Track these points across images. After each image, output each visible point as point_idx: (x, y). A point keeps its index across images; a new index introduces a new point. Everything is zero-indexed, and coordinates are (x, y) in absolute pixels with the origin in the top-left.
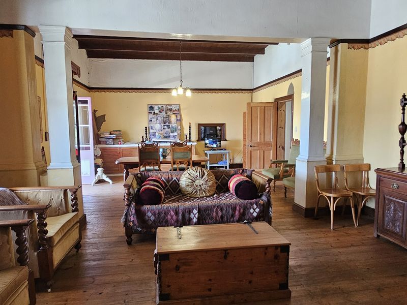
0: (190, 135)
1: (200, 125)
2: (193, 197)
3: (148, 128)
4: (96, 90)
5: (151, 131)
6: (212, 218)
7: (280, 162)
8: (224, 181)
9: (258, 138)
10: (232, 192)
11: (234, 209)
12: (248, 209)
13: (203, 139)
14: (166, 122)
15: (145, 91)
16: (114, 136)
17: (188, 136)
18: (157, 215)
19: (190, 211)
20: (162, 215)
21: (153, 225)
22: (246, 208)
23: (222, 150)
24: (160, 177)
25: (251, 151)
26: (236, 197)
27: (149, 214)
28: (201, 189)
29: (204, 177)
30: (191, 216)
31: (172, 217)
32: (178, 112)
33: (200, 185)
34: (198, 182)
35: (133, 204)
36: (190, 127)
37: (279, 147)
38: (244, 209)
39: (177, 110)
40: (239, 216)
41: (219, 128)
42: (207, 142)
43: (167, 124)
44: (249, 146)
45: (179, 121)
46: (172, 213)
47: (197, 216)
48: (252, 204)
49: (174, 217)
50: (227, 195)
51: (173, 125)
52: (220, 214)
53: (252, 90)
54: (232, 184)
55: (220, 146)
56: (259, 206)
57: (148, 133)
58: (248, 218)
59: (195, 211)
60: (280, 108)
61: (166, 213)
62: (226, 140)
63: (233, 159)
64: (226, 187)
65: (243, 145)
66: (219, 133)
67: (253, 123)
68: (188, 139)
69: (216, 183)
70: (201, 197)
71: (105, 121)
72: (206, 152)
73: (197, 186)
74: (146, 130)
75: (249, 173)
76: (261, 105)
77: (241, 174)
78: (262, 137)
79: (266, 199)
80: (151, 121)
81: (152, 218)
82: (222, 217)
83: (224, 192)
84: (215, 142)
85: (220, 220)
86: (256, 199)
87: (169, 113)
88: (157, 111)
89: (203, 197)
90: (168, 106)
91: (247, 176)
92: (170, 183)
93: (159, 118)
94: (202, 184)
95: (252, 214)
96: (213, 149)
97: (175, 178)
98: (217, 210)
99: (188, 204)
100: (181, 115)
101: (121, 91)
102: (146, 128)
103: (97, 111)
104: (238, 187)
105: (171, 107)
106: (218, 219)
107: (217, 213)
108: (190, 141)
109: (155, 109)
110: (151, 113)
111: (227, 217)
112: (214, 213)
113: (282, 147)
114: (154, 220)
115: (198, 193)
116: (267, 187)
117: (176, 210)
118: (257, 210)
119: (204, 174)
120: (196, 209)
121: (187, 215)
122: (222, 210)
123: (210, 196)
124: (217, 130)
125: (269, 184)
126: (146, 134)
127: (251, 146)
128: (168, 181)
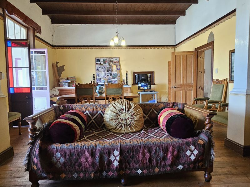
0: (127, 80)
1: (134, 73)
2: (117, 133)
3: (95, 75)
4: (57, 48)
5: (98, 77)
6: (138, 161)
7: (201, 100)
8: (153, 115)
9: (181, 81)
10: (162, 127)
11: (166, 150)
12: (183, 151)
13: (137, 84)
14: (109, 71)
15: (93, 48)
16: (69, 80)
17: (125, 81)
18: (67, 157)
19: (110, 152)
20: (75, 157)
21: (63, 168)
22: (181, 150)
23: (152, 91)
24: (84, 110)
25: (175, 91)
26: (167, 134)
27: (58, 155)
28: (127, 123)
29: (130, 111)
30: (111, 158)
31: (87, 159)
32: (118, 63)
33: (126, 120)
34: (123, 116)
35: (38, 142)
36: (127, 74)
37: (199, 88)
38: (179, 151)
39: (117, 61)
40: (172, 159)
41: (149, 75)
42: (140, 85)
43: (110, 72)
44: (174, 87)
45: (119, 69)
46: (87, 154)
47: (118, 158)
48: (188, 144)
49: (90, 160)
50: (157, 131)
51: (114, 73)
52: (148, 156)
53: (175, 46)
54: (162, 119)
55: (150, 89)
56: (197, 148)
57: (95, 78)
58: (183, 162)
59: (116, 153)
60: (199, 56)
61: (80, 153)
62: (154, 84)
63: (160, 98)
64: (155, 122)
65: (168, 87)
66: (149, 79)
67: (177, 68)
68: (125, 83)
69: (144, 117)
70: (126, 133)
71: (64, 70)
72: (139, 93)
73: (122, 120)
74: (94, 76)
75: (180, 107)
76: (184, 54)
77: (172, 107)
78: (185, 79)
79: (206, 139)
80: (97, 70)
81: (62, 160)
82: (150, 160)
83: (153, 127)
84: (146, 85)
85: (148, 163)
86: (193, 137)
87: (111, 64)
88: (102, 63)
89: (128, 133)
90: (110, 59)
91: (178, 110)
92: (95, 116)
93: (104, 68)
94: (128, 118)
95: (188, 157)
96: (144, 91)
97: (101, 112)
98: (143, 151)
99: (108, 143)
100: (120, 66)
101: (76, 48)
102: (94, 75)
103: (58, 62)
104: (170, 122)
105: (113, 59)
106: (145, 162)
107: (144, 154)
108: (127, 84)
109: (101, 61)
110: (98, 64)
111: (157, 161)
112: (141, 155)
113: (202, 88)
114: (64, 163)
115: (123, 129)
116: (206, 122)
117: (92, 150)
118: (196, 152)
119: (130, 107)
120: (117, 150)
121: (106, 157)
122: (150, 151)
123: (136, 132)
124: (147, 77)
125: (210, 119)
126: (94, 79)
127: (175, 87)
128: (93, 114)
